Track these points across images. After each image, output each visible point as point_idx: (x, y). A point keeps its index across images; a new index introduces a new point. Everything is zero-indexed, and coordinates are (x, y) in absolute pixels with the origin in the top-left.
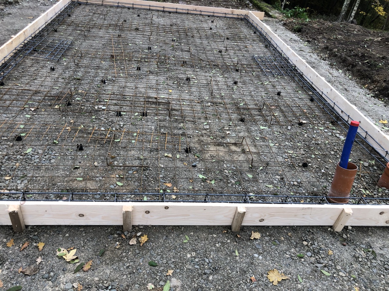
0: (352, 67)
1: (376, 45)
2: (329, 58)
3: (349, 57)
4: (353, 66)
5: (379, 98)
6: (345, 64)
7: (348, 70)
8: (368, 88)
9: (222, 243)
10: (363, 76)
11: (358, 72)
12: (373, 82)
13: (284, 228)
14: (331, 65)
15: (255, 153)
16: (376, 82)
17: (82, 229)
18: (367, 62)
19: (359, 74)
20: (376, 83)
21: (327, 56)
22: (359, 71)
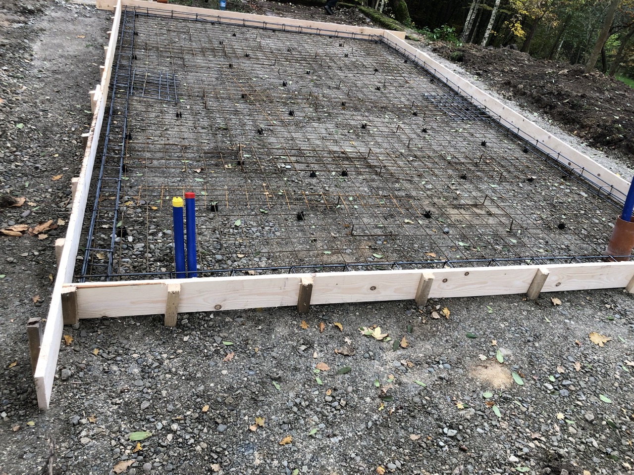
0: (550, 109)
1: (564, 79)
2: (514, 97)
3: (542, 95)
4: (552, 107)
5: (596, 147)
6: (540, 105)
7: (546, 113)
8: (578, 135)
9: (528, 311)
10: (567, 119)
11: (560, 115)
12: (583, 127)
13: (579, 293)
14: (521, 106)
15: (502, 215)
16: (587, 127)
17: (370, 307)
18: (567, 102)
19: (562, 118)
20: (588, 129)
21: (511, 94)
22: (560, 113)
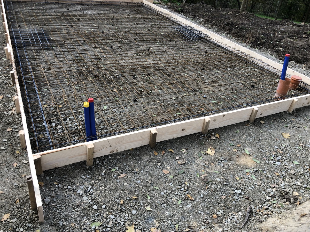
1: (231, 16)
2: (212, 27)
3: (225, 25)
4: (231, 30)
5: (254, 47)
6: (225, 30)
7: (228, 33)
8: (245, 42)
9: (252, 128)
12: (246, 38)
13: (270, 116)
15: (226, 85)
17: (183, 139)
18: (237, 27)
19: (236, 35)
20: (249, 39)
